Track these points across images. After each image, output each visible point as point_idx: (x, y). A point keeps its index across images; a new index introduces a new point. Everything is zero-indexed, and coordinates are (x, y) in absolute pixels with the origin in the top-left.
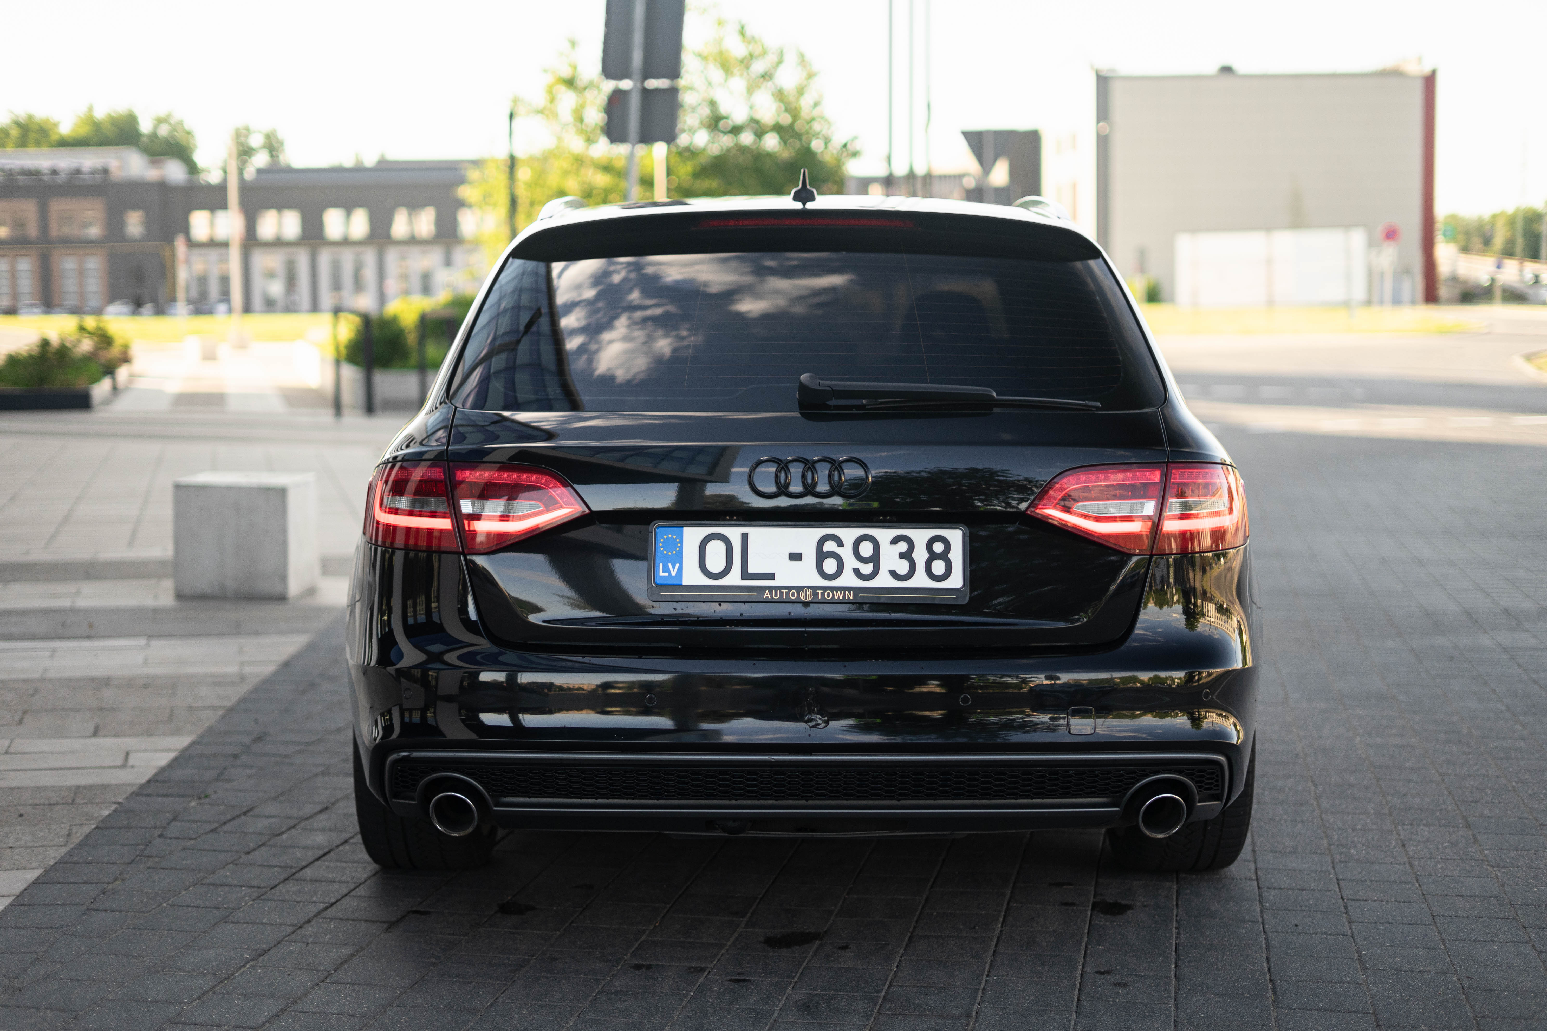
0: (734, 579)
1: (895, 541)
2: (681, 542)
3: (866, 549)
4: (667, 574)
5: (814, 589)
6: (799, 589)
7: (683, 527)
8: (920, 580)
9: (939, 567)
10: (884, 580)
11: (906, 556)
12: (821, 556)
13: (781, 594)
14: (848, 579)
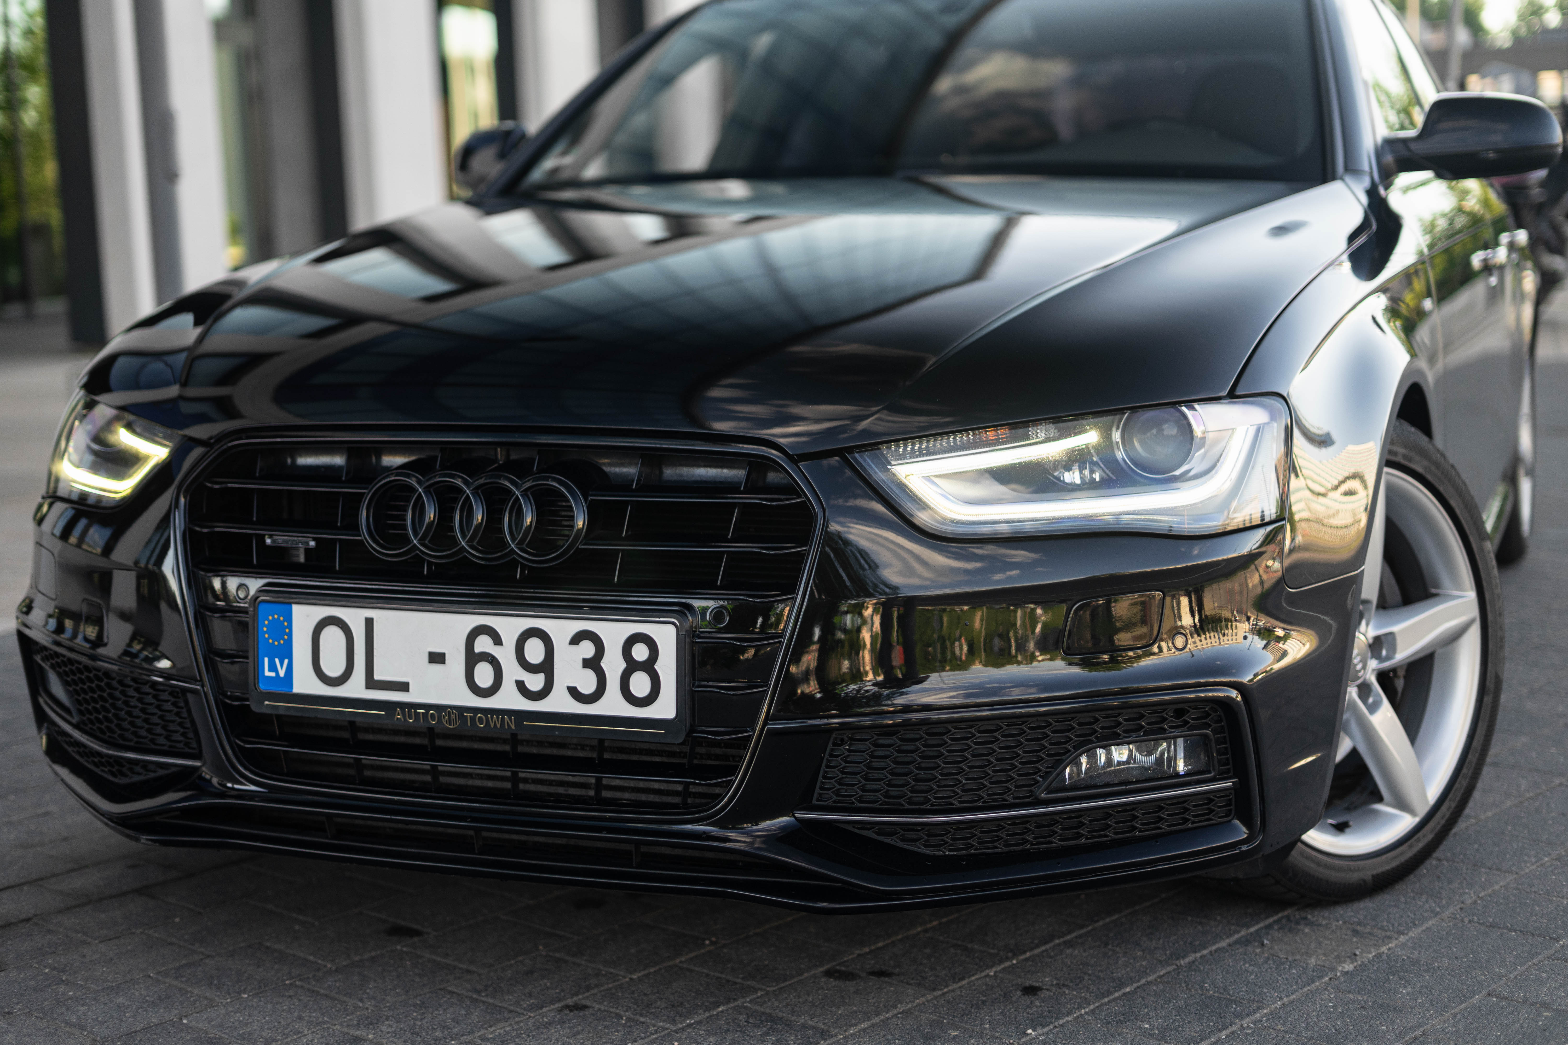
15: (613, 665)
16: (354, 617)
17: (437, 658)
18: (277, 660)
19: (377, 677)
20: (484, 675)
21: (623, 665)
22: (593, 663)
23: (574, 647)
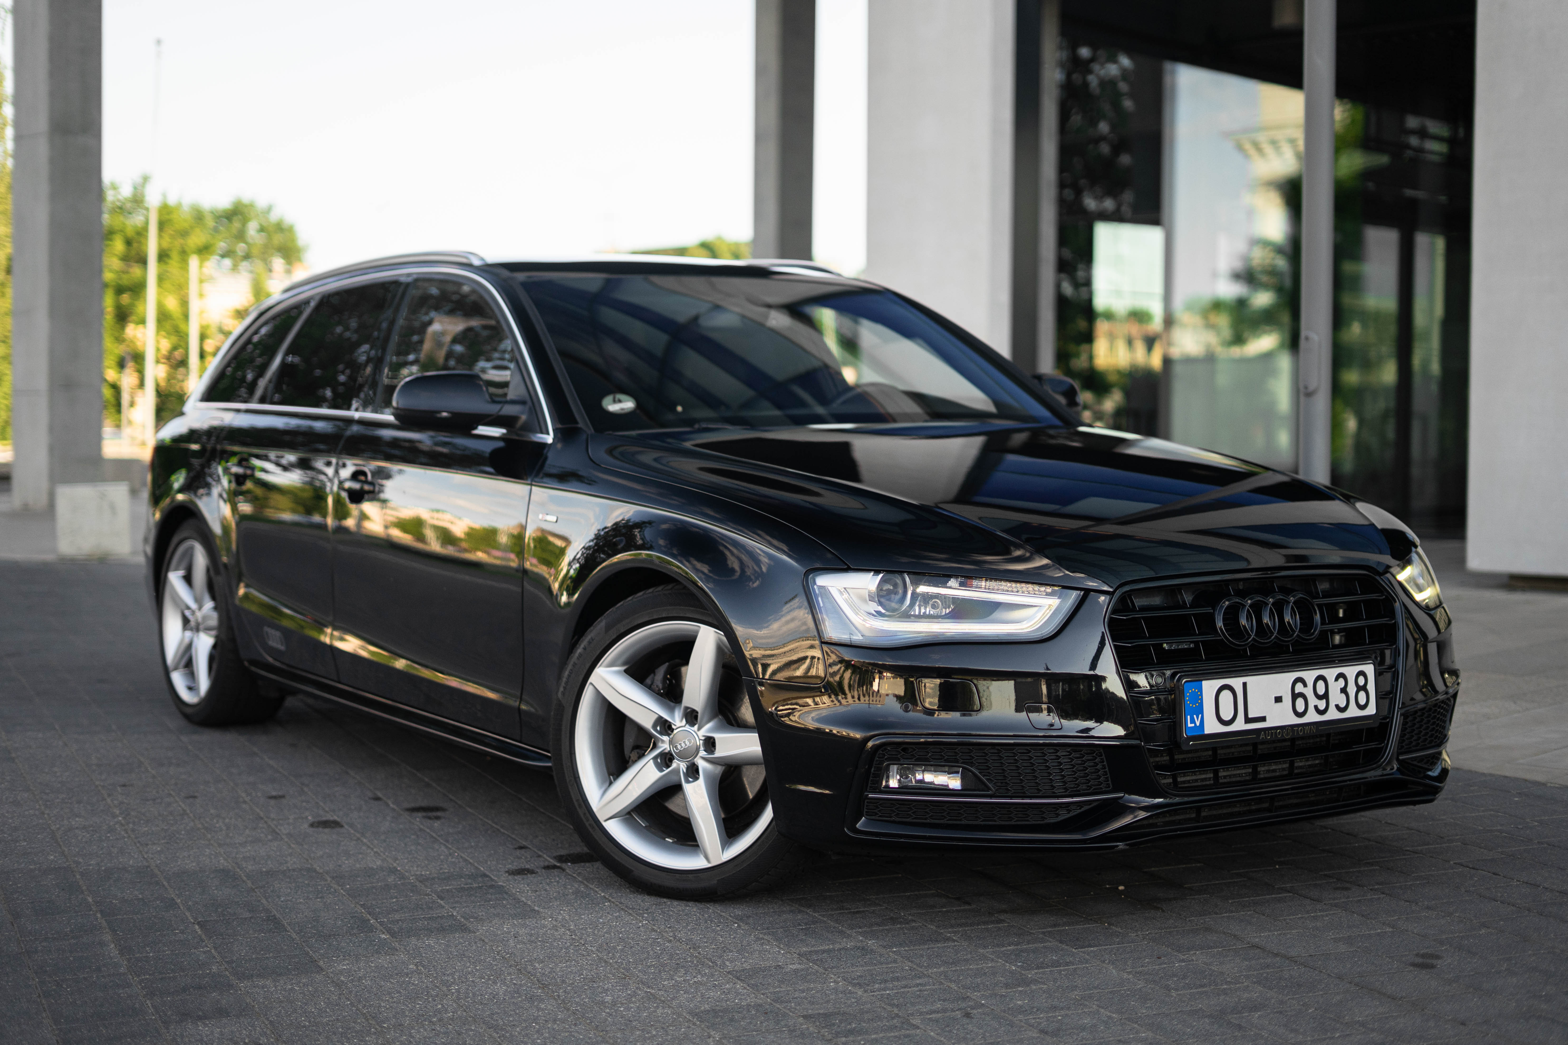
15: (1352, 689)
16: (1236, 683)
17: (1278, 699)
18: (1195, 716)
19: (1250, 716)
20: (1300, 705)
21: (1355, 689)
22: (1344, 690)
23: (1336, 682)
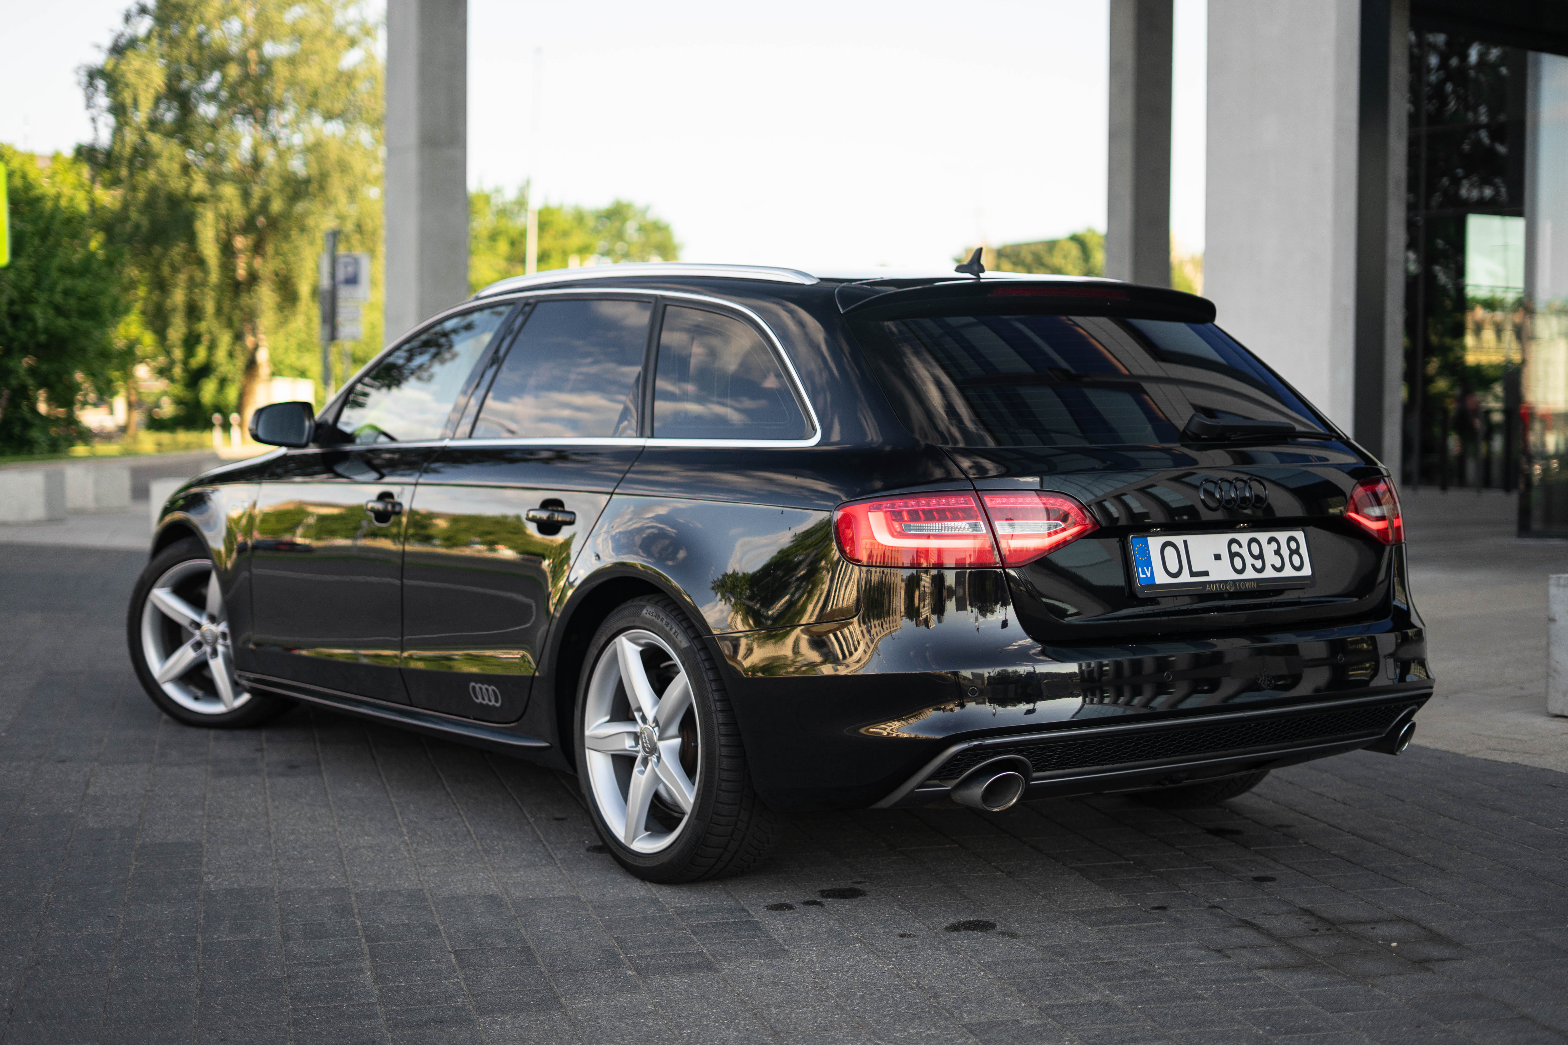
0: (1185, 578)
1: (1269, 542)
2: (1148, 549)
3: (1255, 549)
4: (1144, 576)
5: (1234, 581)
6: (1226, 582)
7: (1147, 537)
8: (1288, 572)
9: (1296, 560)
10: (1269, 573)
11: (1278, 552)
12: (1232, 555)
13: (1216, 586)
14: (1250, 574)
